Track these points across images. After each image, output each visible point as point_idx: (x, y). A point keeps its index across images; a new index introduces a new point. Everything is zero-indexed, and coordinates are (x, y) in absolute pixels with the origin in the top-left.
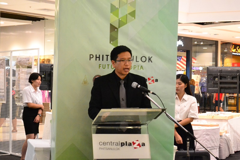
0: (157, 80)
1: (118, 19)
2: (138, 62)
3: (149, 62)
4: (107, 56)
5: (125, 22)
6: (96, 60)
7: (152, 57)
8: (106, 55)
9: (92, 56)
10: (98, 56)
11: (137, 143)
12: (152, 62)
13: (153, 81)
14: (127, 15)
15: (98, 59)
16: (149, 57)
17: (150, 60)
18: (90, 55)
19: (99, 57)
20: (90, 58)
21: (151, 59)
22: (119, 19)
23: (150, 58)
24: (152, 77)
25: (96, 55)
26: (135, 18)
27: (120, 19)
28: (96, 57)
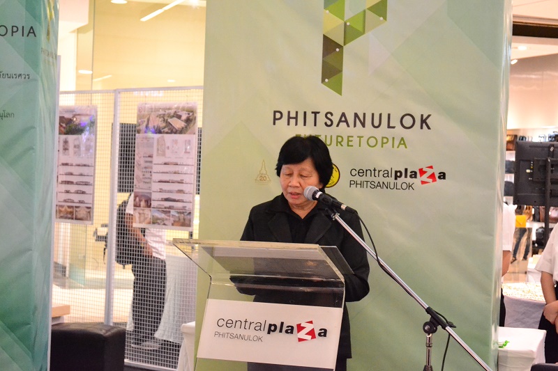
0: (443, 176)
1: (341, 22)
2: (394, 127)
3: (422, 128)
4: (315, 113)
5: (360, 29)
6: (288, 124)
7: (429, 116)
8: (313, 113)
9: (278, 115)
10: (293, 115)
11: (309, 328)
12: (429, 128)
13: (432, 176)
14: (365, 11)
15: (293, 121)
16: (422, 116)
17: (424, 124)
18: (275, 112)
19: (296, 118)
20: (275, 119)
21: (427, 121)
22: (345, 24)
23: (424, 118)
24: (431, 167)
25: (289, 112)
26: (385, 18)
27: (348, 24)
28: (289, 118)
